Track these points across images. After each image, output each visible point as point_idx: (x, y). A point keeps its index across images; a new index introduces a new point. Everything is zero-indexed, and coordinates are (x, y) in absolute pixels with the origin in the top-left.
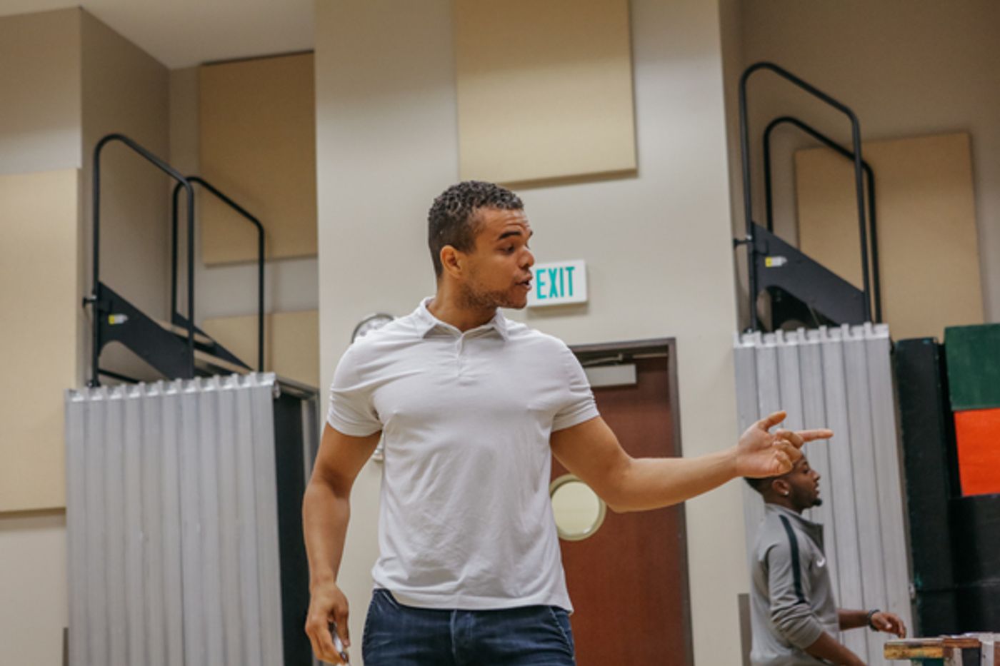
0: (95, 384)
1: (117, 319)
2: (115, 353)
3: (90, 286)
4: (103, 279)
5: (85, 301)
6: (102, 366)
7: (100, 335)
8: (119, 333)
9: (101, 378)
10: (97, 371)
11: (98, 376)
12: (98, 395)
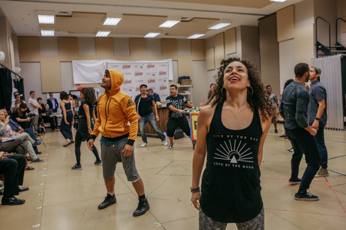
0: (317, 57)
1: (320, 47)
2: (320, 52)
3: (316, 42)
4: (318, 40)
5: (315, 44)
6: (318, 54)
7: (318, 49)
8: (320, 49)
9: (318, 56)
10: (317, 55)
11: (317, 56)
12: (318, 59)
